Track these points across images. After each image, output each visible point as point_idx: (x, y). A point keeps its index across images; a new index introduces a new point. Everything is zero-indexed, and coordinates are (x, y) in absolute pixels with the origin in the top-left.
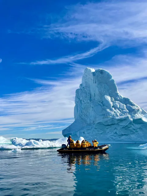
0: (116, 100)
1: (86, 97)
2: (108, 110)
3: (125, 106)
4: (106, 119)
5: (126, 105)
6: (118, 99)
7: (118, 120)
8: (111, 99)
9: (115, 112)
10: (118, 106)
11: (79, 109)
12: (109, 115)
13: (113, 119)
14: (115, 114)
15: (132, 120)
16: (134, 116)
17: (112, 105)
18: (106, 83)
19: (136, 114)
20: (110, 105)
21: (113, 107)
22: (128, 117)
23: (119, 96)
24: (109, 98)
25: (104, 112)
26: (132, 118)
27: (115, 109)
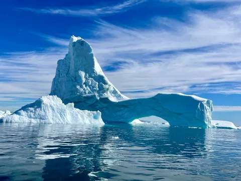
0: (90, 76)
1: (64, 70)
2: (78, 87)
3: (97, 83)
4: (73, 96)
5: (99, 83)
6: (93, 75)
7: (85, 97)
8: (86, 75)
9: (84, 89)
10: (90, 84)
11: (56, 83)
12: (77, 92)
13: (80, 96)
14: (84, 91)
15: (98, 98)
16: (102, 95)
17: (84, 82)
18: (85, 57)
19: (105, 94)
20: (82, 81)
21: (85, 83)
22: (95, 96)
23: (94, 73)
24: (83, 74)
25: (74, 88)
26: (99, 96)
27: (86, 86)
